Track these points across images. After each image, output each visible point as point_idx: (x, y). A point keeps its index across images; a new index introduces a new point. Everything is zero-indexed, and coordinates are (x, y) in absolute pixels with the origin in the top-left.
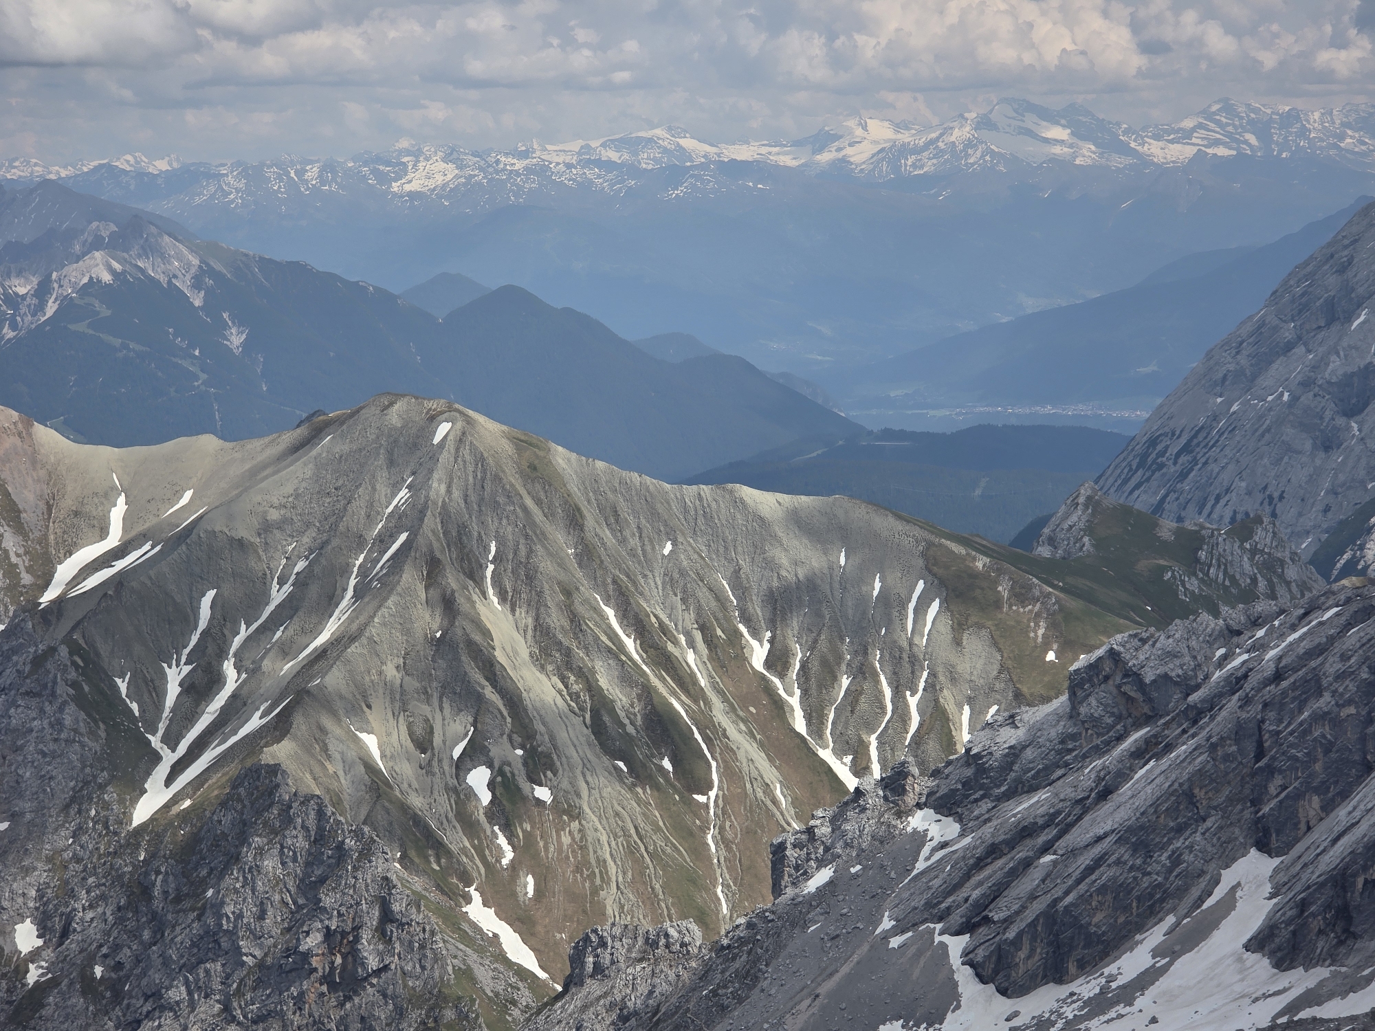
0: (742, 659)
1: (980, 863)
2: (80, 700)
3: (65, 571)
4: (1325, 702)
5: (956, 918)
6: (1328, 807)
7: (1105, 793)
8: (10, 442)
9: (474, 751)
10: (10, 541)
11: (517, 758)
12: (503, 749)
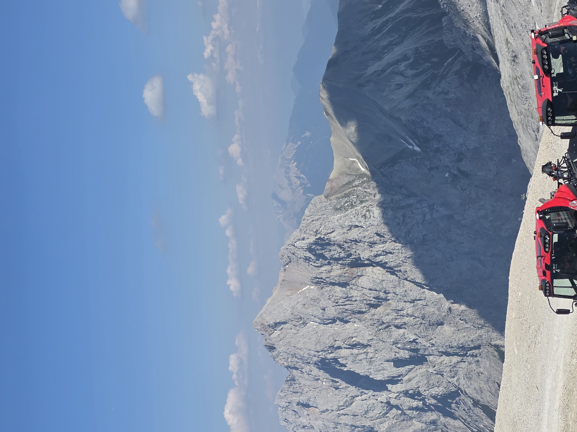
2: (393, 166)
8: (334, 184)
9: (401, 74)
10: (357, 183)
11: (404, 64)
12: (402, 67)
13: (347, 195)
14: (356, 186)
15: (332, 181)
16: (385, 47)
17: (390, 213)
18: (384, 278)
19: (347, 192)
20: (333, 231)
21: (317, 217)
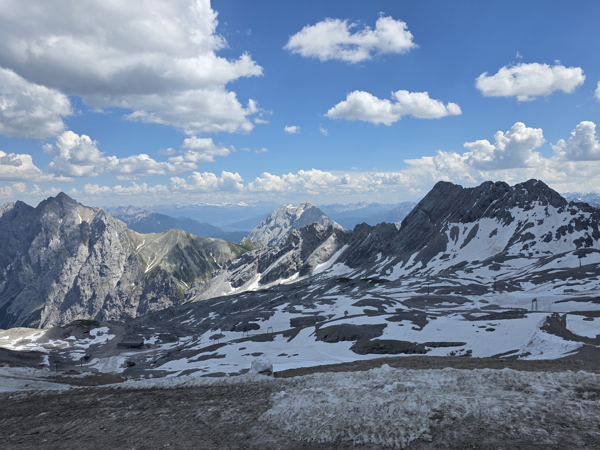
0: (210, 255)
1: (233, 275)
2: (139, 260)
3: (138, 247)
4: (266, 258)
5: (230, 280)
6: (266, 268)
7: (245, 268)
8: (132, 233)
9: (181, 264)
10: (132, 244)
11: (186, 265)
12: (184, 264)
13: (126, 239)
14: (131, 244)
15: (134, 233)
16: (194, 257)
17: (117, 258)
18: (84, 256)
19: (128, 239)
20: (108, 232)
21: (116, 225)
